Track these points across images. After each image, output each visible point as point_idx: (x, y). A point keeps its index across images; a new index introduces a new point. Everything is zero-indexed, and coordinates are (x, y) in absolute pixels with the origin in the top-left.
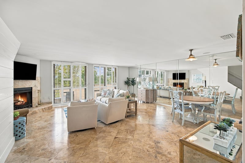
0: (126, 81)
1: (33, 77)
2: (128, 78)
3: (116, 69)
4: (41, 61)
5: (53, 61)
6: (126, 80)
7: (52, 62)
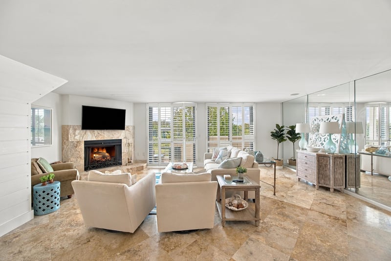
0: (275, 131)
1: (121, 126)
2: (277, 126)
3: (251, 109)
4: (136, 104)
5: (148, 103)
6: (274, 129)
7: (147, 105)
